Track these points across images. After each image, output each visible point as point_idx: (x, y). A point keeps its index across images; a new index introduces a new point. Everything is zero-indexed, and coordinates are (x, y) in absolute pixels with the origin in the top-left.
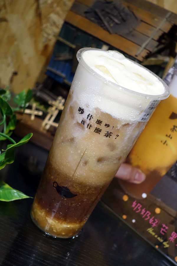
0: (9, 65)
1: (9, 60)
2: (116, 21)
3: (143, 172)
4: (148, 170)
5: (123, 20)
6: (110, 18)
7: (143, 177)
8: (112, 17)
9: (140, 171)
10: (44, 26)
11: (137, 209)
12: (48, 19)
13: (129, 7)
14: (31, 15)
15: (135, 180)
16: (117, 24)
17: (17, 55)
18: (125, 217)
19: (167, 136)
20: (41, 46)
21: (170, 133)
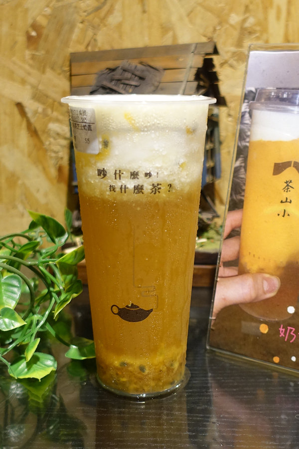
0: (22, 215)
1: (20, 208)
2: (134, 83)
3: (272, 274)
4: (278, 268)
5: (142, 78)
6: (124, 84)
7: (276, 282)
8: (127, 82)
9: (267, 276)
10: (47, 143)
11: (291, 337)
12: (47, 132)
13: (141, 63)
14: (24, 138)
15: (265, 293)
16: (136, 86)
17: (28, 197)
18: (276, 359)
19: (282, 202)
20: (53, 172)
21: (285, 195)
